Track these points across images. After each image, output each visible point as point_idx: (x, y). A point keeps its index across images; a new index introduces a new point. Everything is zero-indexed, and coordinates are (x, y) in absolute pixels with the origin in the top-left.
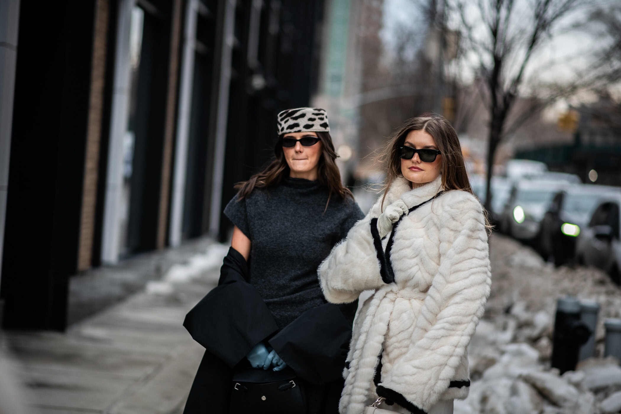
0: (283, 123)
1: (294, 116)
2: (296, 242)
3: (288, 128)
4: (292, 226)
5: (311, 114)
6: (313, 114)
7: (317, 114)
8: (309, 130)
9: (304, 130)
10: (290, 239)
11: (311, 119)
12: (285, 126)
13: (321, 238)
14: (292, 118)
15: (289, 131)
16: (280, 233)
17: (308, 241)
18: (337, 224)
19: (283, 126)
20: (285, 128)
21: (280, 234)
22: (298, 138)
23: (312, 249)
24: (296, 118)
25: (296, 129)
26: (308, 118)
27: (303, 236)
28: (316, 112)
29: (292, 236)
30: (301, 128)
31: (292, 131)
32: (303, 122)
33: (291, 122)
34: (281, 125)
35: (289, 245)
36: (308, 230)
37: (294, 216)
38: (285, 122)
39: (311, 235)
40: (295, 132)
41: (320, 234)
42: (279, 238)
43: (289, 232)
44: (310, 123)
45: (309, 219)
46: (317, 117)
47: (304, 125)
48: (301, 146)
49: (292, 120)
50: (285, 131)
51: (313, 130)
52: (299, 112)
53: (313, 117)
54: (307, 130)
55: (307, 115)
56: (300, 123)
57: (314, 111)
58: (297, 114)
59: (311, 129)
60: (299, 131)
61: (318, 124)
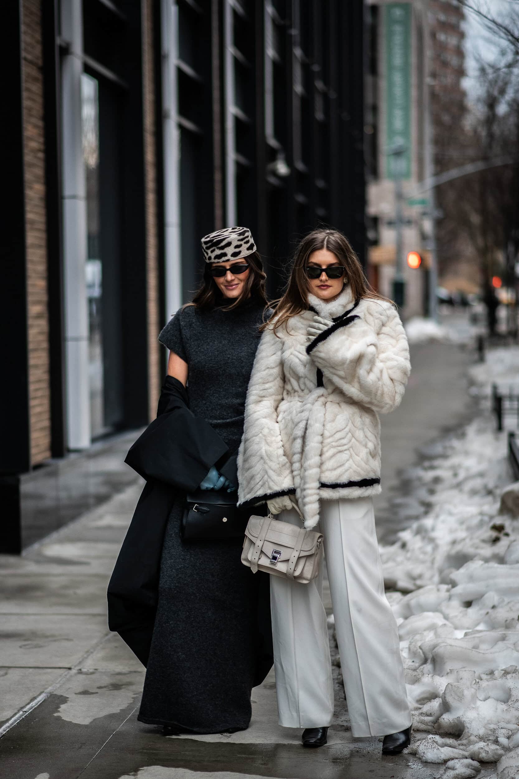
0: (209, 252)
1: (220, 246)
2: (234, 359)
3: (215, 258)
5: (237, 241)
6: (239, 240)
7: (242, 240)
8: (238, 258)
9: (232, 258)
10: (229, 356)
11: (237, 247)
12: (213, 255)
14: (218, 248)
15: (216, 261)
17: (247, 357)
19: (210, 255)
20: (213, 257)
22: (228, 268)
24: (223, 248)
25: (224, 259)
26: (234, 246)
27: (241, 353)
28: (242, 237)
29: (230, 353)
30: (229, 257)
31: (221, 260)
32: (230, 251)
33: (218, 252)
34: (207, 254)
35: (228, 363)
38: (212, 252)
39: (249, 351)
40: (224, 261)
43: (227, 350)
44: (237, 250)
46: (242, 243)
47: (232, 253)
48: (232, 275)
49: (218, 250)
50: (213, 260)
51: (241, 256)
52: (224, 241)
53: (239, 243)
54: (235, 258)
55: (233, 243)
56: (227, 252)
57: (239, 237)
58: (223, 244)
59: (239, 256)
60: (228, 260)
61: (245, 249)
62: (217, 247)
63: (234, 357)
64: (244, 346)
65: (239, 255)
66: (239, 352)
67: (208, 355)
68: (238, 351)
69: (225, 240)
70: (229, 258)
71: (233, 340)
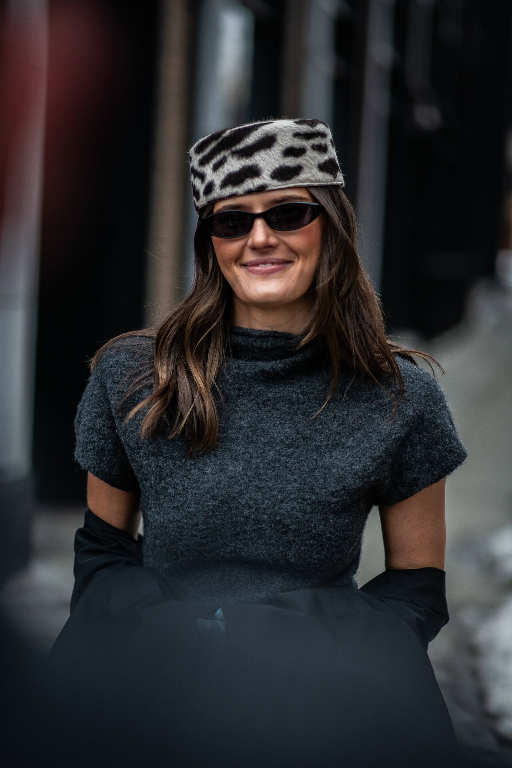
0: (208, 170)
1: (241, 146)
2: (264, 521)
3: (225, 183)
4: (249, 473)
5: (291, 137)
6: (297, 135)
7: (308, 136)
8: (290, 184)
9: (276, 184)
10: (246, 512)
11: (289, 152)
12: (217, 178)
13: (337, 503)
14: (234, 153)
15: (229, 191)
16: (214, 498)
17: (299, 514)
18: (380, 457)
19: (208, 179)
20: (218, 182)
21: (215, 500)
22: (259, 210)
23: (313, 538)
24: (248, 152)
25: (251, 184)
26: (283, 148)
27: (282, 502)
28: (304, 128)
29: (251, 503)
30: (265, 179)
31: (240, 189)
32: (268, 161)
33: (235, 164)
34: (202, 177)
35: (245, 532)
36: (295, 481)
37: (253, 442)
38: (216, 168)
39: (307, 496)
40: (250, 192)
41: (333, 494)
42: (213, 512)
43: (241, 493)
44: (290, 162)
45: (297, 447)
46: (307, 144)
47: (274, 168)
48: (270, 231)
49: (235, 158)
50: (217, 192)
51: (301, 182)
52: (255, 132)
53: (298, 143)
54: (284, 183)
55: (279, 139)
56: (262, 165)
57: (299, 126)
58: (250, 140)
59: (294, 180)
60: (262, 189)
61: (313, 163)
62: (234, 149)
63: (263, 513)
64: (292, 478)
65: (296, 178)
66: (277, 500)
67: (187, 510)
68: (273, 496)
69: (256, 129)
70: (265, 181)
71: (259, 460)
